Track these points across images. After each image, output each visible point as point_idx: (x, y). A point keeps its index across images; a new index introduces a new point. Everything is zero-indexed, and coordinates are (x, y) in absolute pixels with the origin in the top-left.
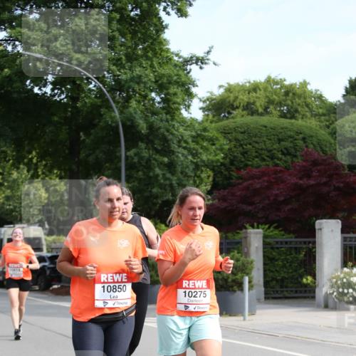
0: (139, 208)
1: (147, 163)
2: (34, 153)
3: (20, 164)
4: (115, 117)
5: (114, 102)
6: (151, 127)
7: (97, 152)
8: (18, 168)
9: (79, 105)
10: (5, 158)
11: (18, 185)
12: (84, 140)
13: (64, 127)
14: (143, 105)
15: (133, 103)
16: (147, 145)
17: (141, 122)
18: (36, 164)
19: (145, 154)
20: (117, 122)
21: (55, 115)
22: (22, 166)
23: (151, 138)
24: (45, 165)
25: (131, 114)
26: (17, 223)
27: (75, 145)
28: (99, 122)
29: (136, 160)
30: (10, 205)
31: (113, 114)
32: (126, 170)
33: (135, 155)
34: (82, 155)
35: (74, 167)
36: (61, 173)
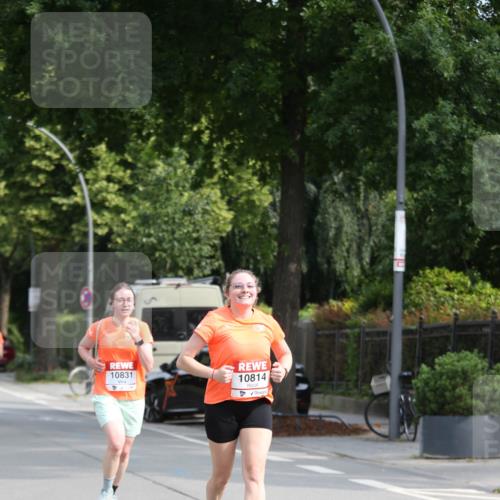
0: (434, 247)
1: (455, 145)
2: (204, 120)
3: (172, 145)
4: (386, 41)
5: (384, 6)
6: (465, 65)
7: (345, 120)
8: (169, 154)
9: (305, 13)
10: (139, 131)
11: (168, 191)
12: (316, 93)
13: (272, 65)
14: (449, 15)
15: (427, 11)
16: (456, 104)
17: (443, 52)
18: (209, 146)
19: (452, 125)
20: (389, 54)
21: (252, 35)
22: (176, 150)
23: (465, 88)
24: (229, 149)
25: (421, 34)
26: (165, 277)
27: (295, 103)
28: (351, 52)
29: (432, 139)
30: (149, 236)
31: (381, 35)
32: (408, 161)
33: (431, 127)
34: (311, 127)
35: (292, 153)
36: (263, 166)
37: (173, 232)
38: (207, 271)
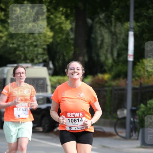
24: (50, 2)
26: (21, 63)
30: (13, 44)
32: (135, 8)
36: (66, 11)
37: (24, 42)
38: (41, 60)
